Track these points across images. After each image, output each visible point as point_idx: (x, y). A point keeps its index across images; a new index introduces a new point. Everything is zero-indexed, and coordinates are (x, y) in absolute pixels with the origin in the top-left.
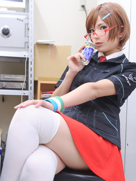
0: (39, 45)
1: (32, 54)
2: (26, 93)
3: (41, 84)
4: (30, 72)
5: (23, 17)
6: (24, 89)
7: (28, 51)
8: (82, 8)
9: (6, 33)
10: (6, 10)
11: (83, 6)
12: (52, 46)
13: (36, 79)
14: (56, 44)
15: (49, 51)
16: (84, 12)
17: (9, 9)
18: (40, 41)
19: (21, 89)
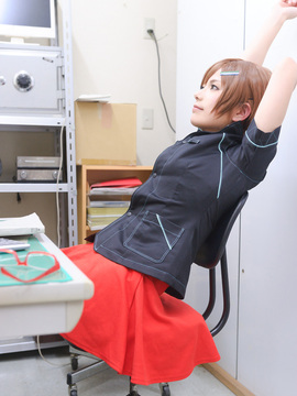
0: (82, 104)
1: (72, 119)
2: (64, 187)
3: (88, 171)
4: (69, 152)
5: (52, 55)
6: (60, 182)
7: (63, 114)
8: (148, 35)
9: (24, 83)
10: (21, 42)
11: (151, 32)
12: (104, 104)
13: (80, 163)
14: (111, 101)
15: (99, 112)
16: (152, 42)
17: (27, 40)
18: (84, 97)
19: (55, 182)
